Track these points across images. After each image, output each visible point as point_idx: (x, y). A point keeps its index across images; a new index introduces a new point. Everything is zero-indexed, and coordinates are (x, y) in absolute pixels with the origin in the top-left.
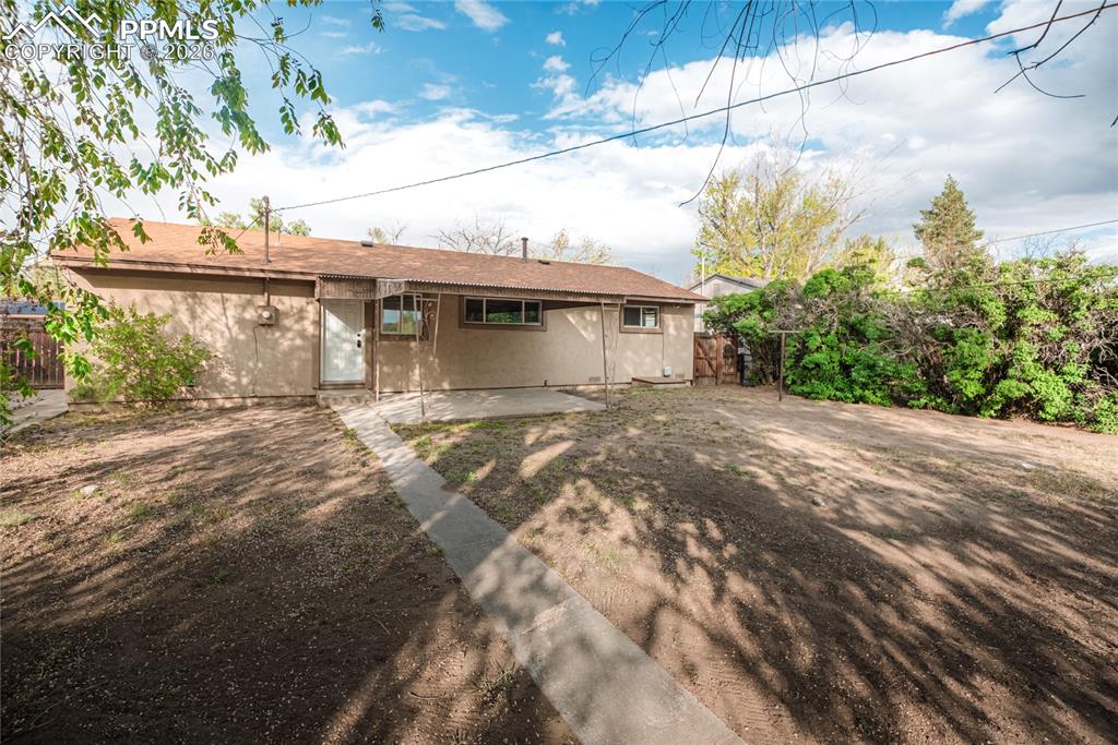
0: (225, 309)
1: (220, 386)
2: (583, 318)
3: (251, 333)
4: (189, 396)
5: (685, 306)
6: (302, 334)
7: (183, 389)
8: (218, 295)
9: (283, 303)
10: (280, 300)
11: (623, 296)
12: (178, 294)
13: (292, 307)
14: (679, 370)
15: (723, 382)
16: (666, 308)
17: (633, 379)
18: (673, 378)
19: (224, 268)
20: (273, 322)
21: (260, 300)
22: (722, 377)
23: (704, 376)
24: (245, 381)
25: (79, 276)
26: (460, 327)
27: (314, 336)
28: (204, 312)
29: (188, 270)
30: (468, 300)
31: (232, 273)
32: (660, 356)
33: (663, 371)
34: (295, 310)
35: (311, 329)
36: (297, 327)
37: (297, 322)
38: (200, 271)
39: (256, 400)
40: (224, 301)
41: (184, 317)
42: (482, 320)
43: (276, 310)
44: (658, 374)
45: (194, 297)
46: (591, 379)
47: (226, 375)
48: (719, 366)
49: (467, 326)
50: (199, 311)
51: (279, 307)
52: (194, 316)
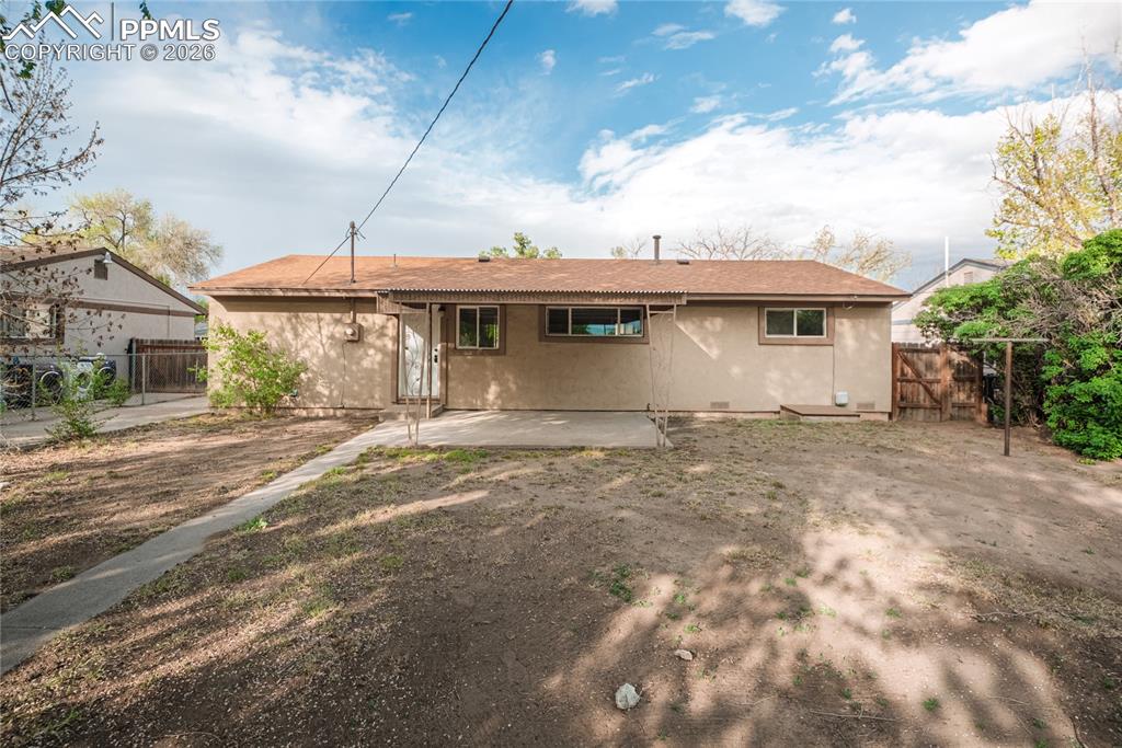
0: (320, 327)
1: (316, 397)
2: (701, 327)
3: (339, 350)
4: (292, 405)
5: (873, 305)
6: (382, 350)
7: (288, 398)
8: (314, 315)
9: (366, 321)
10: (364, 318)
11: (679, 295)
12: (285, 315)
13: (374, 323)
14: (865, 397)
15: (952, 418)
16: (836, 309)
17: (782, 408)
18: (853, 409)
19: (307, 290)
20: (358, 338)
21: (348, 318)
22: (950, 410)
23: (917, 407)
24: (335, 393)
25: (218, 304)
26: (540, 340)
27: (393, 352)
28: (304, 330)
29: (281, 294)
30: (551, 311)
31: (315, 294)
32: (828, 377)
33: (834, 398)
34: (377, 327)
35: (390, 345)
36: (379, 343)
37: (378, 337)
38: (290, 294)
39: (344, 411)
40: (320, 320)
41: (289, 335)
42: (567, 332)
43: (360, 327)
44: (827, 402)
45: (297, 317)
46: (713, 404)
47: (321, 388)
48: (946, 395)
49: (547, 339)
50: (300, 329)
51: (363, 324)
52: (297, 335)
